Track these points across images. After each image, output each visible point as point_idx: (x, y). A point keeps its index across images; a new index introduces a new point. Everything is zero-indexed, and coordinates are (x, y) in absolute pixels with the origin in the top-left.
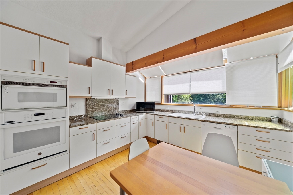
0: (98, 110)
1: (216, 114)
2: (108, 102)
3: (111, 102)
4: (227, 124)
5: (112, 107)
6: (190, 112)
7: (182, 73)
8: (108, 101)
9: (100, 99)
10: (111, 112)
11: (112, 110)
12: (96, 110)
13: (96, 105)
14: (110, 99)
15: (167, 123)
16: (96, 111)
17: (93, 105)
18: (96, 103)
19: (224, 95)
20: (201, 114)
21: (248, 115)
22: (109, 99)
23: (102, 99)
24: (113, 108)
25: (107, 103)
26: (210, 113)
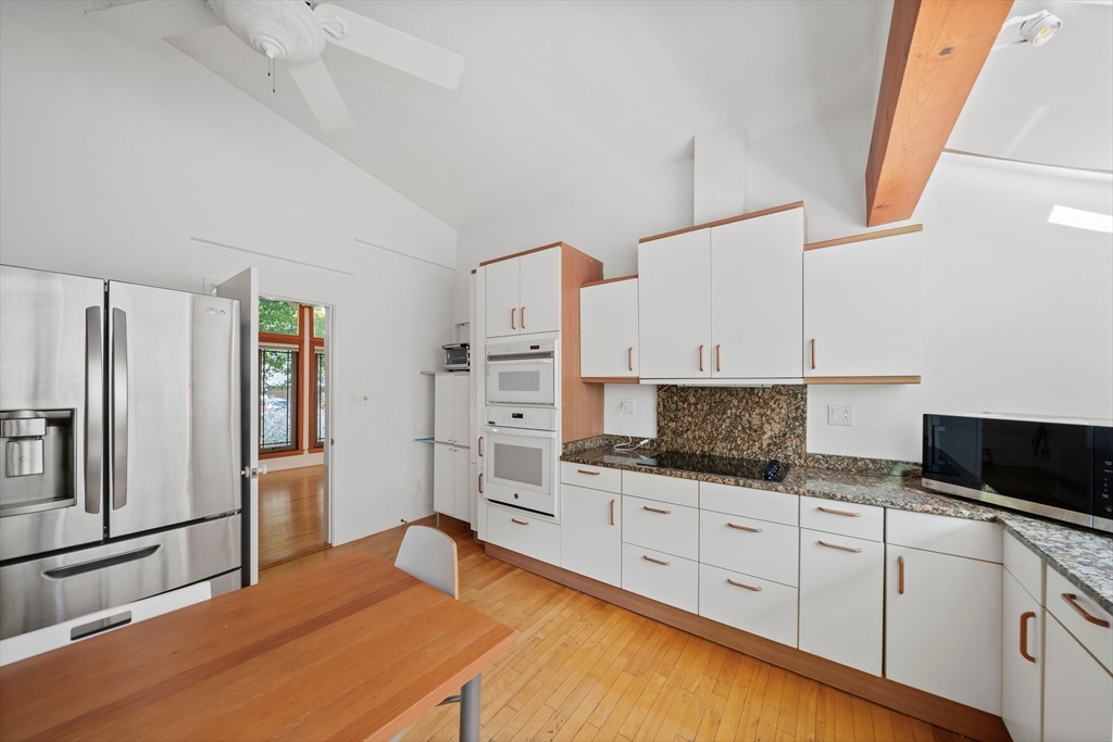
0: (694, 431)
2: (740, 401)
3: (758, 403)
5: (761, 428)
8: (741, 395)
9: (703, 388)
10: (755, 449)
11: (760, 439)
12: (688, 430)
13: (686, 411)
14: (752, 389)
16: (689, 432)
17: (677, 409)
18: (689, 404)
22: (744, 389)
23: (711, 388)
24: (769, 434)
25: (737, 407)
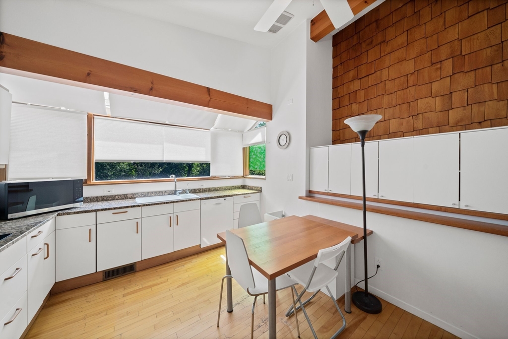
1: (200, 189)
4: (226, 196)
6: (166, 192)
7: (149, 122)
15: (139, 221)
19: (208, 165)
20: (184, 192)
21: (227, 186)
26: (194, 189)
